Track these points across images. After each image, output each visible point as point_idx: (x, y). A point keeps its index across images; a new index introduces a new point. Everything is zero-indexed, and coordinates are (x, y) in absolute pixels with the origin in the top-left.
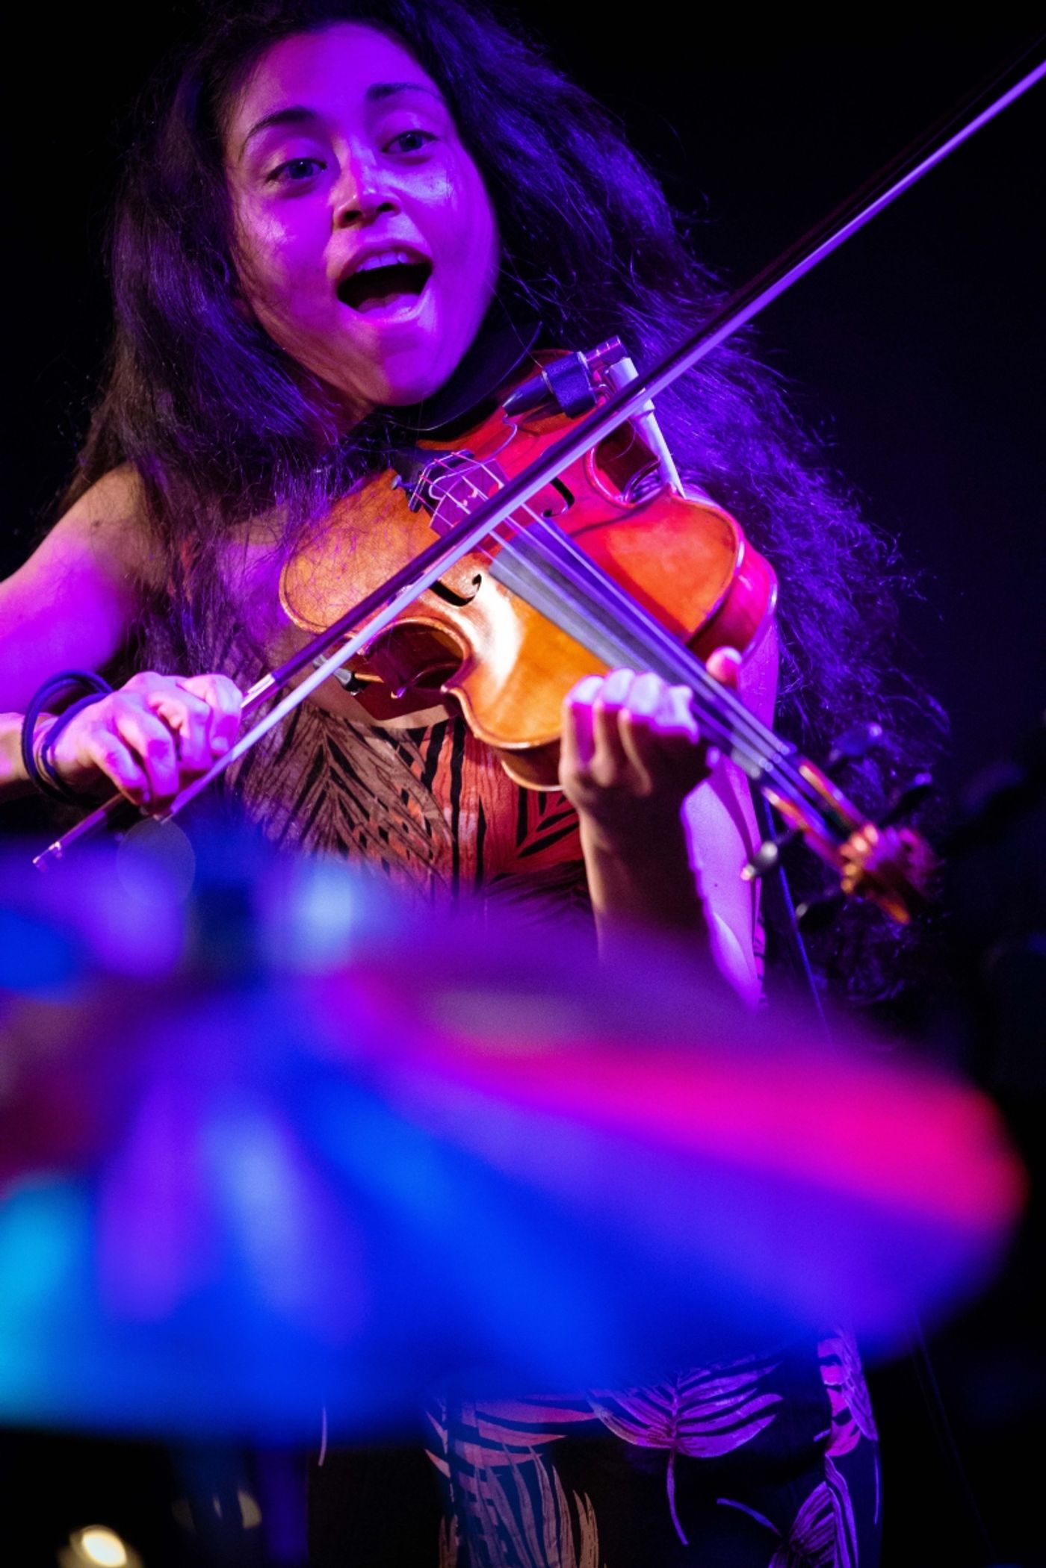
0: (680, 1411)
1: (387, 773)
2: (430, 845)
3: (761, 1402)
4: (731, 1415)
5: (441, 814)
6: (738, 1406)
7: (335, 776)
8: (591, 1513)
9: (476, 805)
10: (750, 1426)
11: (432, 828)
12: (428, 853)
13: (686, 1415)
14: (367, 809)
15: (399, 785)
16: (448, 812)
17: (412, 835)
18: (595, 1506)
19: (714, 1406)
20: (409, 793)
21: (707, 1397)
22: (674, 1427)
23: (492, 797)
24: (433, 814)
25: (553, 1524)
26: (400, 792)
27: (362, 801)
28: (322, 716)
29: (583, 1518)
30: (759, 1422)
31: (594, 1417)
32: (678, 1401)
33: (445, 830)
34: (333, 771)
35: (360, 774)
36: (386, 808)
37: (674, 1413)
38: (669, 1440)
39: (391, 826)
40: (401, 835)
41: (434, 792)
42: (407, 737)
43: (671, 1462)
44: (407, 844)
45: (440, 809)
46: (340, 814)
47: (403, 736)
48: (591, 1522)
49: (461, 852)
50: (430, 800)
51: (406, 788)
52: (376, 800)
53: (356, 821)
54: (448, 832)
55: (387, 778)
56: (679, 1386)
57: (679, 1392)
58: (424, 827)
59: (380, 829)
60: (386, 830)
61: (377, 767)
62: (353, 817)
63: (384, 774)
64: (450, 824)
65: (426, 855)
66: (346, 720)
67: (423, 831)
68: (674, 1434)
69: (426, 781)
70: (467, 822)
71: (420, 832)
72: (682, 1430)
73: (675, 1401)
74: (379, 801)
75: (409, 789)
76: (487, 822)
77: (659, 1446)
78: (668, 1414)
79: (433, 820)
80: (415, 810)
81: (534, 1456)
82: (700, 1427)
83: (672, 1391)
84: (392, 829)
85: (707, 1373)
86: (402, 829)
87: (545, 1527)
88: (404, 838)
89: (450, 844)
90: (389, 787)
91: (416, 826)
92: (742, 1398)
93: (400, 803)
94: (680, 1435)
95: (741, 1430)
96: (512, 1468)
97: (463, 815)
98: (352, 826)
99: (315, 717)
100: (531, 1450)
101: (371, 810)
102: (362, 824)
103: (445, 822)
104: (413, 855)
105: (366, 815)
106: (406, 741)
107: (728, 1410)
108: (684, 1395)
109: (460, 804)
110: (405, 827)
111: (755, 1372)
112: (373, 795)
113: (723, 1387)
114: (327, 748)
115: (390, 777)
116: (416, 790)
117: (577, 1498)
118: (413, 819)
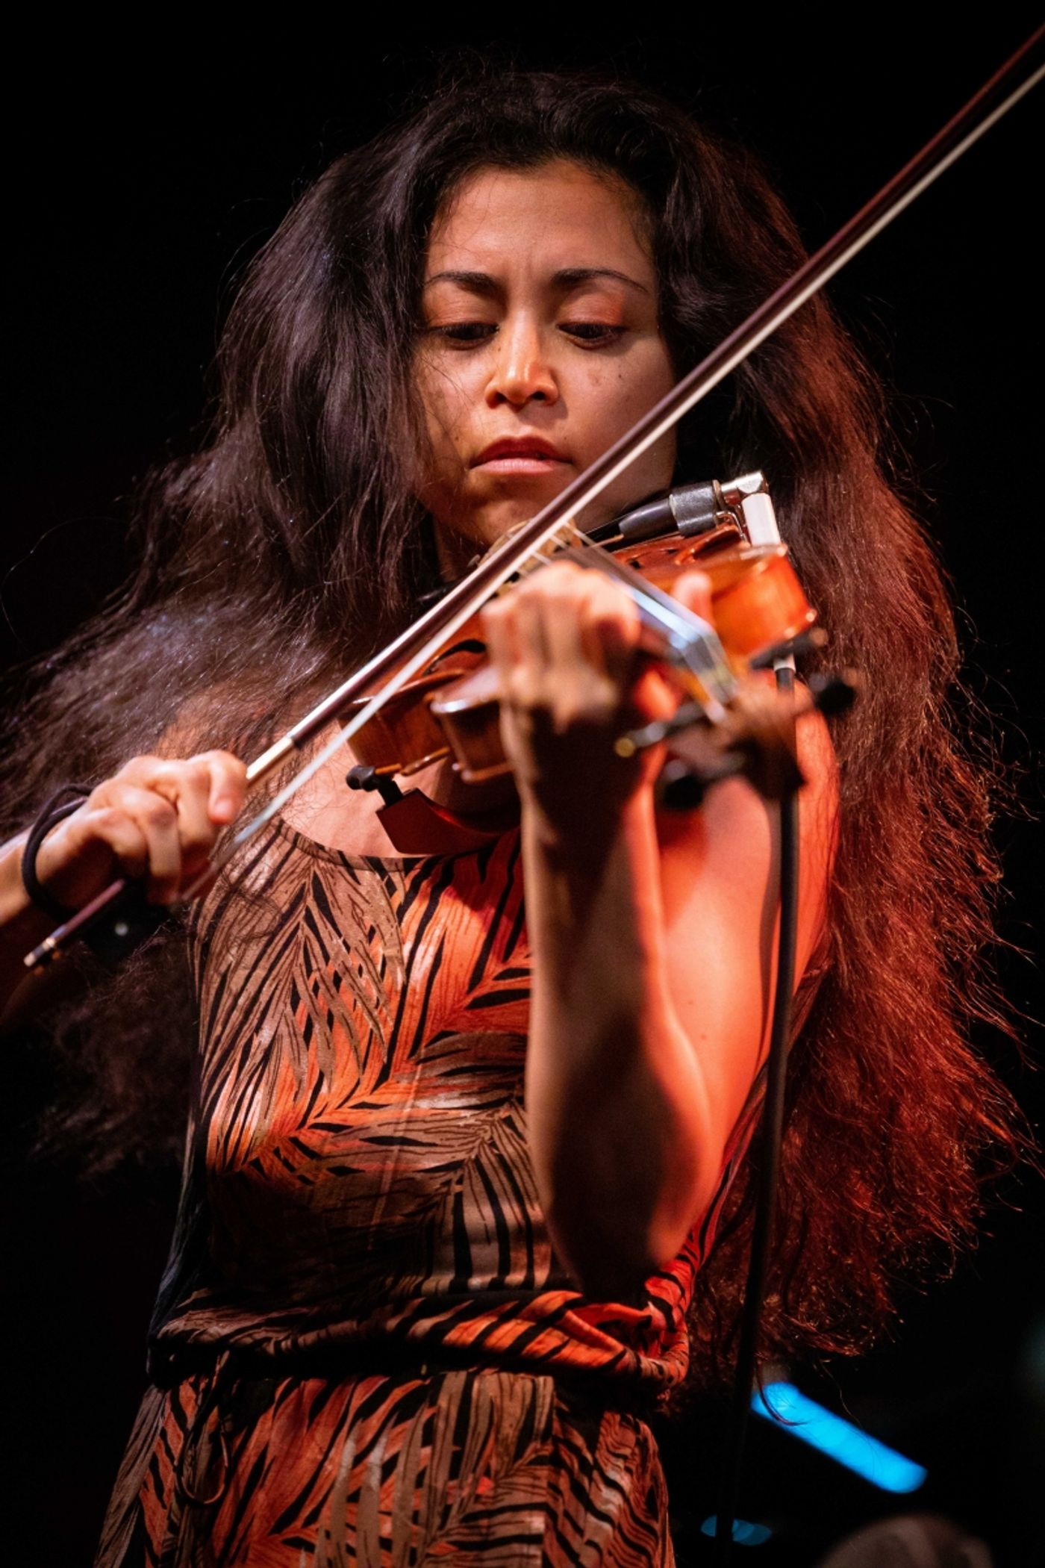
1: (363, 910)
2: (379, 991)
5: (401, 950)
7: (309, 918)
9: (439, 937)
11: (387, 969)
12: (375, 1002)
14: (329, 951)
15: (370, 920)
16: (407, 947)
17: (365, 979)
20: (378, 929)
23: (458, 930)
24: (393, 951)
26: (368, 930)
27: (326, 942)
28: (315, 851)
33: (399, 970)
34: (308, 910)
35: (335, 912)
36: (349, 949)
39: (347, 970)
40: (354, 980)
41: (403, 924)
44: (357, 991)
45: (402, 944)
46: (301, 960)
47: (396, 865)
49: (408, 996)
51: (374, 925)
52: (340, 941)
53: (314, 967)
54: (402, 972)
55: (361, 916)
58: (379, 967)
59: (336, 973)
60: (340, 974)
61: (355, 905)
62: (313, 962)
63: (358, 911)
64: (406, 962)
65: (372, 1004)
66: (341, 853)
67: (377, 973)
70: (424, 957)
71: (374, 973)
74: (344, 941)
75: (380, 925)
76: (443, 960)
79: (390, 957)
80: (377, 947)
84: (347, 975)
86: (357, 972)
88: (356, 983)
89: (399, 987)
90: (359, 925)
91: (371, 967)
93: (364, 943)
97: (422, 949)
98: (309, 971)
99: (309, 853)
102: (319, 970)
103: (402, 959)
104: (359, 1004)
105: (327, 957)
109: (423, 937)
110: (360, 970)
112: (340, 935)
114: (310, 887)
115: (364, 914)
116: (386, 925)
118: (371, 960)
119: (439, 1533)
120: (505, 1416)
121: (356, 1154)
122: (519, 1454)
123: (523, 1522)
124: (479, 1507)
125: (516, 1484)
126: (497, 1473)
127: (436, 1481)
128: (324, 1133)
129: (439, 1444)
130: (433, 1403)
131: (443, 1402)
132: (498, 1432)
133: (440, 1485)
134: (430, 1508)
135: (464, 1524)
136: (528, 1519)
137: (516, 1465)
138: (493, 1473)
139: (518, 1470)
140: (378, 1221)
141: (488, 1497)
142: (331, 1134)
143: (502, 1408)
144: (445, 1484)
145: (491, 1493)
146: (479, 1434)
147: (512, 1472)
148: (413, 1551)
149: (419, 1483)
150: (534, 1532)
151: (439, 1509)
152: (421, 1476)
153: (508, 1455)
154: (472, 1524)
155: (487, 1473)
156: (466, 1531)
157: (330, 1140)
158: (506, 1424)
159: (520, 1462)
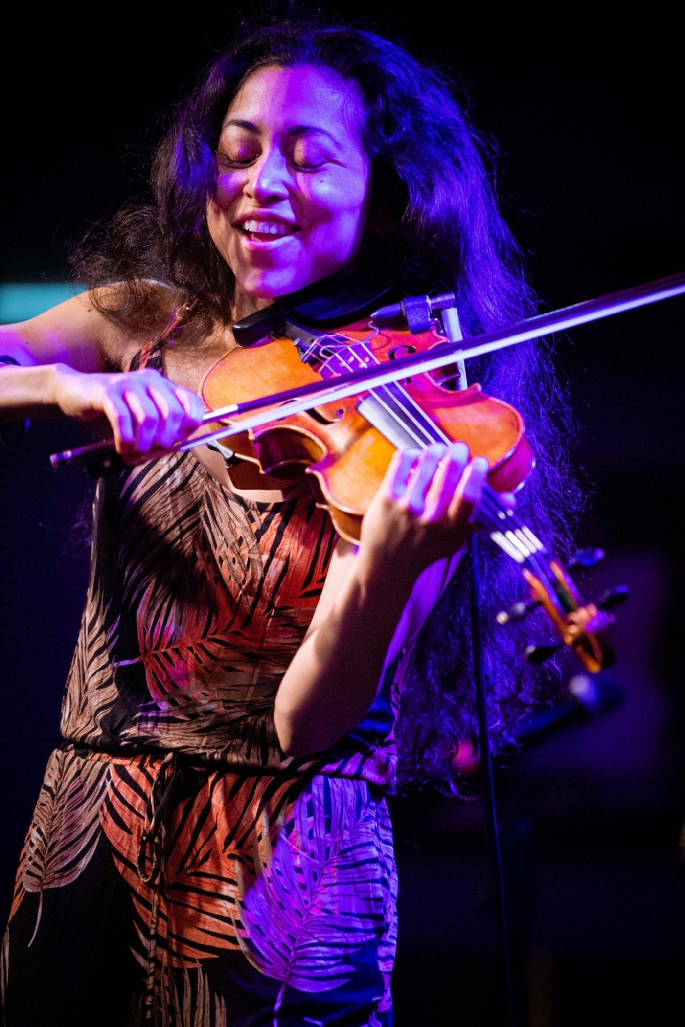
0: (294, 960)
1: (235, 524)
2: (245, 576)
3: (343, 968)
4: (325, 971)
5: (260, 558)
6: (330, 966)
7: (205, 516)
8: (224, 1009)
9: (285, 557)
10: (334, 981)
11: (251, 566)
12: (243, 581)
13: (298, 963)
14: (217, 542)
15: (240, 533)
16: (265, 557)
17: (236, 566)
18: (226, 1005)
19: (315, 962)
20: (244, 540)
21: (312, 956)
22: (289, 969)
23: (297, 554)
24: (255, 557)
25: (201, 1011)
26: (238, 538)
28: (207, 478)
29: (218, 1011)
30: (341, 980)
31: (239, 949)
32: (294, 954)
33: (259, 568)
34: (205, 512)
35: (218, 519)
36: (227, 545)
37: (290, 961)
38: (284, 976)
39: (226, 557)
40: (230, 564)
41: (260, 542)
42: (256, 506)
43: (283, 989)
44: (232, 571)
45: (261, 553)
47: (253, 506)
48: (222, 1015)
49: (264, 585)
50: (256, 547)
51: (243, 536)
52: (223, 539)
53: (208, 548)
54: (261, 569)
55: (234, 527)
56: (296, 945)
57: (296, 949)
58: (246, 563)
59: (220, 557)
60: (223, 558)
61: (230, 519)
62: (208, 544)
63: (233, 524)
64: (264, 565)
65: (241, 581)
66: (221, 486)
67: (244, 565)
68: (288, 973)
69: (258, 535)
70: (276, 566)
71: (243, 565)
72: (293, 971)
73: (292, 954)
74: (225, 540)
75: (245, 538)
76: (289, 569)
77: (276, 978)
78: (286, 960)
79: (253, 560)
80: (245, 552)
81: (198, 965)
82: (304, 972)
83: (291, 947)
84: (226, 560)
85: (314, 941)
86: (232, 560)
87: (197, 1012)
88: (231, 566)
89: (259, 577)
90: (233, 533)
91: (241, 561)
92: (332, 963)
93: (236, 545)
94: (291, 974)
95: (328, 982)
96: (184, 970)
97: (275, 560)
98: (206, 550)
99: (203, 477)
100: (197, 961)
101: (218, 544)
102: (211, 550)
103: (261, 563)
104: (233, 579)
105: (216, 546)
106: (254, 509)
107: (322, 967)
108: (298, 951)
109: (276, 554)
110: (234, 561)
111: (343, 949)
112: (223, 536)
113: (323, 952)
114: (205, 498)
115: (236, 527)
116: (249, 539)
117: (216, 998)
118: (241, 557)
119: (326, 862)
120: (348, 796)
121: (239, 661)
122: (358, 817)
123: (368, 852)
124: (346, 846)
125: (362, 832)
126: (350, 827)
127: (320, 835)
128: (219, 645)
129: (317, 814)
130: (310, 791)
131: (315, 790)
132: (346, 805)
133: (322, 836)
134: (320, 849)
135: (339, 856)
136: (370, 850)
137: (358, 822)
138: (348, 827)
139: (360, 825)
140: (250, 699)
141: (348, 840)
142: (223, 647)
143: (346, 792)
144: (325, 836)
145: (349, 838)
146: (338, 807)
147: (357, 826)
148: (315, 873)
149: (311, 836)
150: (375, 856)
151: (324, 849)
152: (311, 833)
153: (353, 817)
154: (343, 856)
155: (346, 828)
156: (341, 860)
157: (222, 650)
158: (349, 800)
159: (360, 820)
